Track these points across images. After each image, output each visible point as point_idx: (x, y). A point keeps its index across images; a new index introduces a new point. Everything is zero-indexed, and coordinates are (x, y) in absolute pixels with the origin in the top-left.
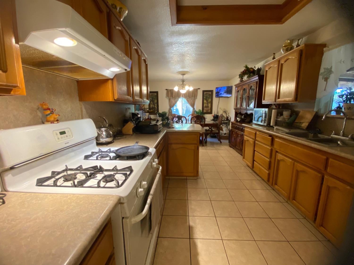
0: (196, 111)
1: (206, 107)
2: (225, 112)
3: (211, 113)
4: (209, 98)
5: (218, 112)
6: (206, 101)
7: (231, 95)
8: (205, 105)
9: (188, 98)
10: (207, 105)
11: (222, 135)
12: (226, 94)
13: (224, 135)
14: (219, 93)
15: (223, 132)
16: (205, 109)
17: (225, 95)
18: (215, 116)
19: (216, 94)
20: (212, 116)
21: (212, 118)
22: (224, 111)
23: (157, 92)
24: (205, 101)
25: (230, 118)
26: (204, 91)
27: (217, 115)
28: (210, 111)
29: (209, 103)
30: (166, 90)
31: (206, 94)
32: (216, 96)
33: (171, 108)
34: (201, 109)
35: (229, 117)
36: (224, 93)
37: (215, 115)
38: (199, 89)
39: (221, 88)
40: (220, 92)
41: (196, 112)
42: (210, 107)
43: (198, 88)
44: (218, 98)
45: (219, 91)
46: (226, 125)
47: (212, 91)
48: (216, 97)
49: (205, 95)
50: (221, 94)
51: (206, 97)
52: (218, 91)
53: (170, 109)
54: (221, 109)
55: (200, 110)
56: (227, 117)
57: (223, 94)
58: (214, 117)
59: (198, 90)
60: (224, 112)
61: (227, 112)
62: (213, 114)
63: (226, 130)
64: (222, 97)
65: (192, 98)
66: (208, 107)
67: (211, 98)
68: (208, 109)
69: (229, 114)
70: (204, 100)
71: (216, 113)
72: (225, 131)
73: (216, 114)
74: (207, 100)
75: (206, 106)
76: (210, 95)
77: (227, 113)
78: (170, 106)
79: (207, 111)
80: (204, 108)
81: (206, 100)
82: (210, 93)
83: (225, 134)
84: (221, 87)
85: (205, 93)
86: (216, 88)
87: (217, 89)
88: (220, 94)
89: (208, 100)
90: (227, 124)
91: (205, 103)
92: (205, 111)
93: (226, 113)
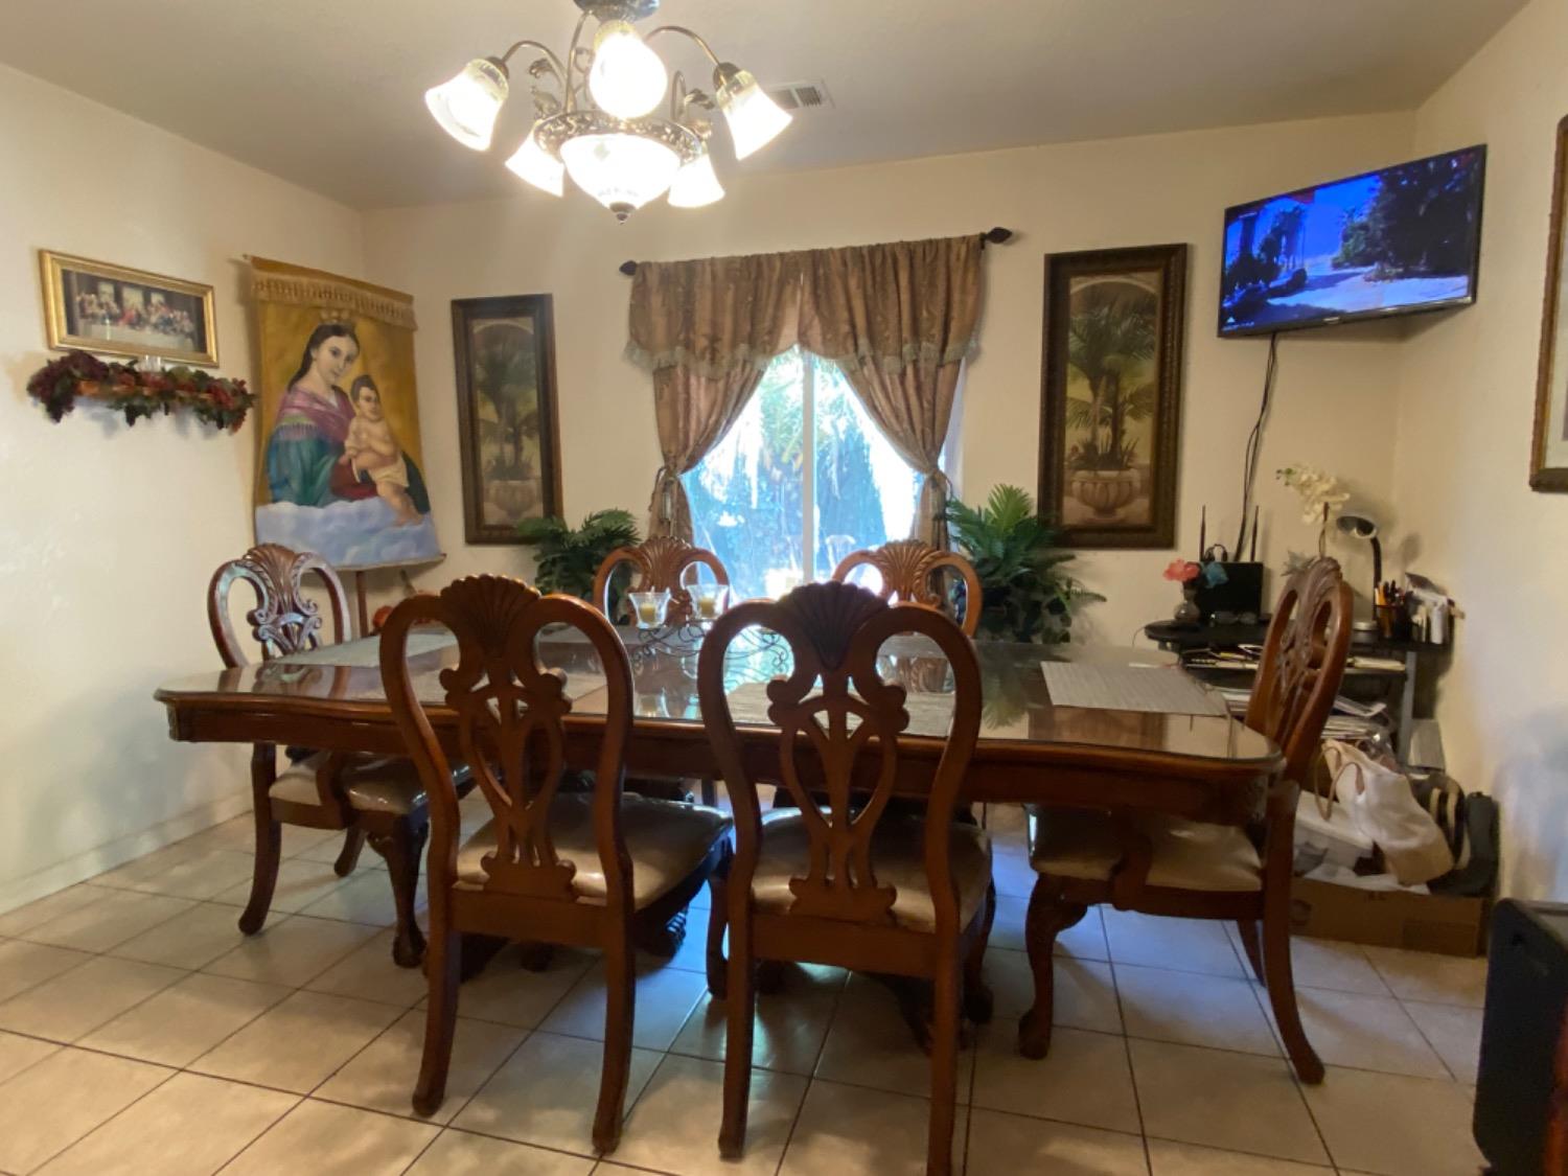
0: (958, 506)
1: (1091, 458)
2: (1360, 525)
3: (1157, 532)
4: (1129, 348)
5: (1248, 529)
6: (1094, 388)
7: (1462, 281)
8: (1075, 436)
9: (862, 362)
10: (1104, 433)
11: (1317, 874)
12: (1382, 276)
13: (1347, 878)
14: (1272, 271)
15: (1336, 827)
16: (1077, 480)
17: (1361, 292)
18: (1215, 574)
19: (1226, 290)
20: (1170, 573)
21: (1170, 602)
22: (1336, 508)
23: (534, 306)
24: (1078, 389)
25: (1449, 622)
26: (1060, 268)
27: (1246, 558)
28: (1138, 509)
29: (1136, 415)
30: (629, 268)
31: (1094, 298)
32: (1223, 315)
33: (686, 479)
34: (1029, 485)
35: (1418, 593)
36: (1336, 266)
37: (1207, 558)
38: (1000, 235)
39: (1289, 206)
40: (1281, 260)
41: (966, 519)
42: (1144, 456)
43: (987, 230)
44: (1261, 346)
45: (1271, 247)
46: (1378, 708)
47: (1170, 261)
48: (1223, 333)
49: (1077, 317)
50: (1299, 283)
51: (1098, 340)
52: (1256, 251)
53: (668, 484)
54: (1303, 486)
55: (1011, 494)
56: (1390, 591)
57: (1329, 282)
58: (1196, 585)
59: (995, 249)
60: (1344, 523)
61: (1389, 524)
62: (1188, 550)
63: (1382, 806)
64: (1314, 324)
65: (907, 348)
66: (1116, 458)
67: (1155, 354)
68: (1113, 491)
69: (1411, 548)
70: (1071, 369)
71: (1223, 539)
72: (1375, 814)
73: (1232, 550)
74: (1103, 377)
75: (1091, 447)
76: (1143, 306)
77: (1391, 543)
78: (666, 457)
79: (1106, 510)
80: (1067, 475)
81: (1096, 374)
82: (1147, 282)
83: (1372, 861)
84: (1307, 194)
85: (1078, 286)
86: (1232, 214)
87: (1237, 229)
88: (1282, 280)
89: (1114, 378)
90: (1395, 703)
91: (1084, 412)
92: (1074, 510)
93: (1375, 543)
